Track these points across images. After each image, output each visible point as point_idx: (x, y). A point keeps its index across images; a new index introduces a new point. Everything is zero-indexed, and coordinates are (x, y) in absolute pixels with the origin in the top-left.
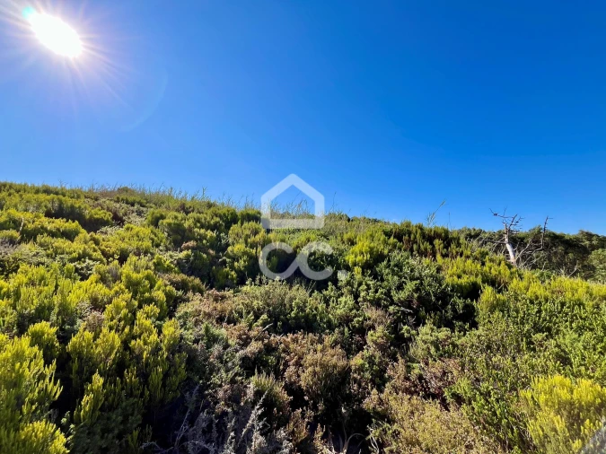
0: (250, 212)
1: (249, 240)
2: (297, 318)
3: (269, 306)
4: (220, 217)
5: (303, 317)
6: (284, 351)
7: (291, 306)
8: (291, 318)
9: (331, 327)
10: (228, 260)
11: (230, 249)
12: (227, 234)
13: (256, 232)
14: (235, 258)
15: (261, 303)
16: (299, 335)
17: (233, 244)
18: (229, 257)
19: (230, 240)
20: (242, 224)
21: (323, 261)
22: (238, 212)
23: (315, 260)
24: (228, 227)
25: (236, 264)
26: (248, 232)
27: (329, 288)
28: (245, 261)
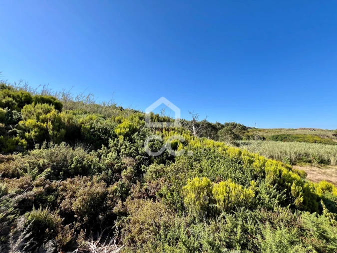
0: (45, 97)
1: (40, 117)
2: (75, 168)
3: (53, 162)
4: (14, 98)
5: (80, 167)
6: (63, 190)
7: (72, 161)
8: (71, 168)
9: (100, 170)
10: (18, 131)
11: (21, 123)
12: (19, 111)
13: (48, 111)
14: (26, 130)
15: (46, 161)
16: (76, 179)
17: (26, 119)
18: (20, 128)
19: (23, 116)
20: (36, 104)
21: (100, 132)
22: (33, 96)
23: (94, 131)
24: (21, 105)
25: (27, 134)
26: (40, 111)
28: (35, 132)
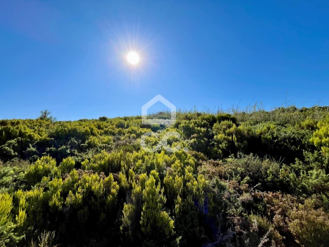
0: (223, 115)
1: (226, 131)
2: (272, 181)
3: (249, 171)
4: (206, 119)
5: (279, 182)
6: (268, 203)
7: (266, 173)
8: (268, 181)
10: (215, 143)
11: (215, 137)
12: (212, 128)
13: (230, 127)
14: (219, 142)
15: (243, 169)
16: (278, 193)
17: (216, 134)
18: (215, 141)
19: (214, 132)
20: (220, 123)
21: (286, 143)
22: (216, 116)
23: (278, 142)
24: (212, 125)
25: (220, 145)
26: (224, 127)
27: (297, 162)
28: (225, 144)
